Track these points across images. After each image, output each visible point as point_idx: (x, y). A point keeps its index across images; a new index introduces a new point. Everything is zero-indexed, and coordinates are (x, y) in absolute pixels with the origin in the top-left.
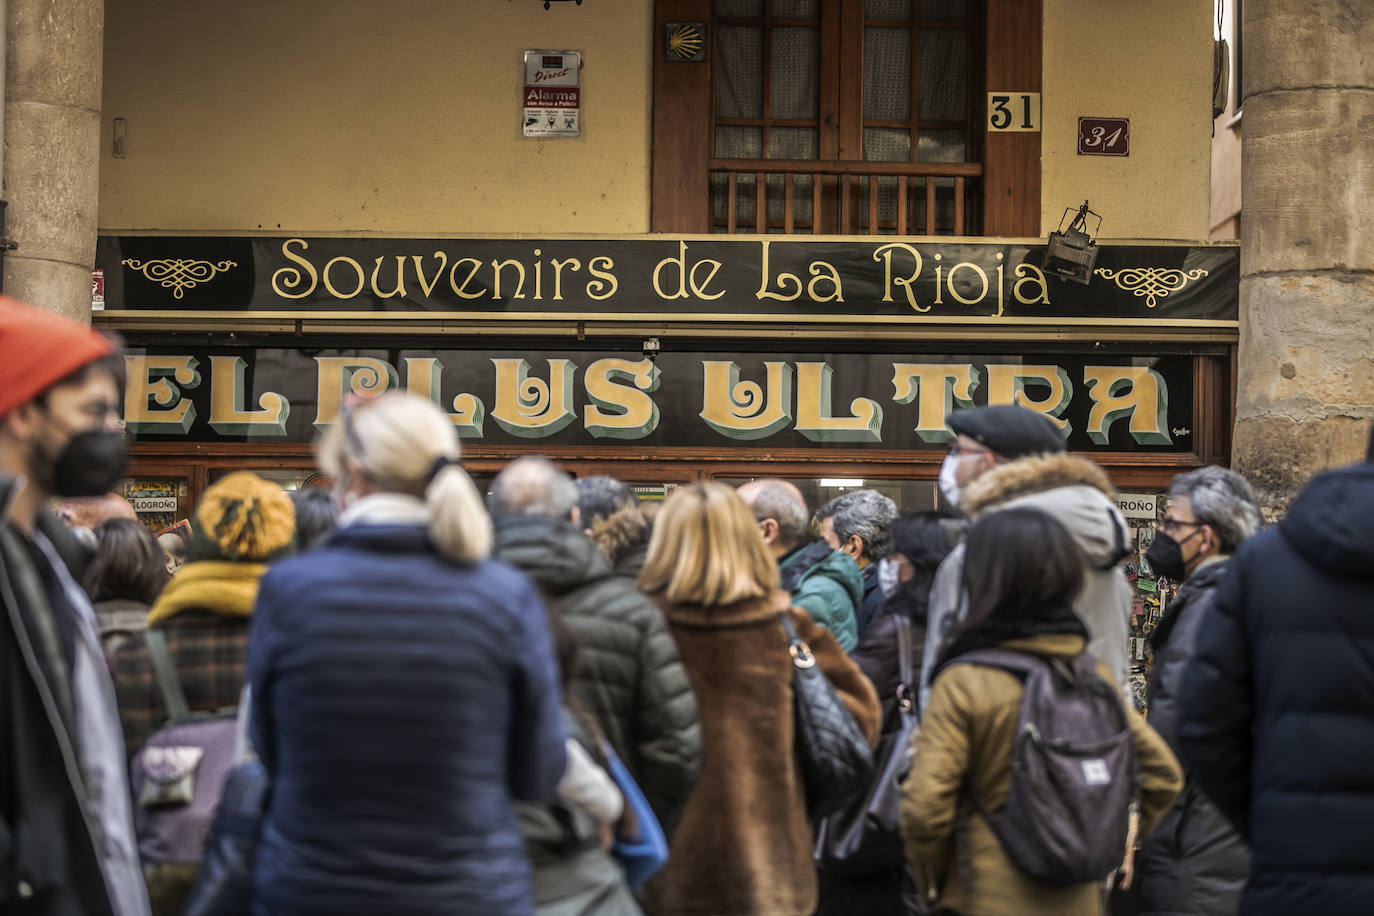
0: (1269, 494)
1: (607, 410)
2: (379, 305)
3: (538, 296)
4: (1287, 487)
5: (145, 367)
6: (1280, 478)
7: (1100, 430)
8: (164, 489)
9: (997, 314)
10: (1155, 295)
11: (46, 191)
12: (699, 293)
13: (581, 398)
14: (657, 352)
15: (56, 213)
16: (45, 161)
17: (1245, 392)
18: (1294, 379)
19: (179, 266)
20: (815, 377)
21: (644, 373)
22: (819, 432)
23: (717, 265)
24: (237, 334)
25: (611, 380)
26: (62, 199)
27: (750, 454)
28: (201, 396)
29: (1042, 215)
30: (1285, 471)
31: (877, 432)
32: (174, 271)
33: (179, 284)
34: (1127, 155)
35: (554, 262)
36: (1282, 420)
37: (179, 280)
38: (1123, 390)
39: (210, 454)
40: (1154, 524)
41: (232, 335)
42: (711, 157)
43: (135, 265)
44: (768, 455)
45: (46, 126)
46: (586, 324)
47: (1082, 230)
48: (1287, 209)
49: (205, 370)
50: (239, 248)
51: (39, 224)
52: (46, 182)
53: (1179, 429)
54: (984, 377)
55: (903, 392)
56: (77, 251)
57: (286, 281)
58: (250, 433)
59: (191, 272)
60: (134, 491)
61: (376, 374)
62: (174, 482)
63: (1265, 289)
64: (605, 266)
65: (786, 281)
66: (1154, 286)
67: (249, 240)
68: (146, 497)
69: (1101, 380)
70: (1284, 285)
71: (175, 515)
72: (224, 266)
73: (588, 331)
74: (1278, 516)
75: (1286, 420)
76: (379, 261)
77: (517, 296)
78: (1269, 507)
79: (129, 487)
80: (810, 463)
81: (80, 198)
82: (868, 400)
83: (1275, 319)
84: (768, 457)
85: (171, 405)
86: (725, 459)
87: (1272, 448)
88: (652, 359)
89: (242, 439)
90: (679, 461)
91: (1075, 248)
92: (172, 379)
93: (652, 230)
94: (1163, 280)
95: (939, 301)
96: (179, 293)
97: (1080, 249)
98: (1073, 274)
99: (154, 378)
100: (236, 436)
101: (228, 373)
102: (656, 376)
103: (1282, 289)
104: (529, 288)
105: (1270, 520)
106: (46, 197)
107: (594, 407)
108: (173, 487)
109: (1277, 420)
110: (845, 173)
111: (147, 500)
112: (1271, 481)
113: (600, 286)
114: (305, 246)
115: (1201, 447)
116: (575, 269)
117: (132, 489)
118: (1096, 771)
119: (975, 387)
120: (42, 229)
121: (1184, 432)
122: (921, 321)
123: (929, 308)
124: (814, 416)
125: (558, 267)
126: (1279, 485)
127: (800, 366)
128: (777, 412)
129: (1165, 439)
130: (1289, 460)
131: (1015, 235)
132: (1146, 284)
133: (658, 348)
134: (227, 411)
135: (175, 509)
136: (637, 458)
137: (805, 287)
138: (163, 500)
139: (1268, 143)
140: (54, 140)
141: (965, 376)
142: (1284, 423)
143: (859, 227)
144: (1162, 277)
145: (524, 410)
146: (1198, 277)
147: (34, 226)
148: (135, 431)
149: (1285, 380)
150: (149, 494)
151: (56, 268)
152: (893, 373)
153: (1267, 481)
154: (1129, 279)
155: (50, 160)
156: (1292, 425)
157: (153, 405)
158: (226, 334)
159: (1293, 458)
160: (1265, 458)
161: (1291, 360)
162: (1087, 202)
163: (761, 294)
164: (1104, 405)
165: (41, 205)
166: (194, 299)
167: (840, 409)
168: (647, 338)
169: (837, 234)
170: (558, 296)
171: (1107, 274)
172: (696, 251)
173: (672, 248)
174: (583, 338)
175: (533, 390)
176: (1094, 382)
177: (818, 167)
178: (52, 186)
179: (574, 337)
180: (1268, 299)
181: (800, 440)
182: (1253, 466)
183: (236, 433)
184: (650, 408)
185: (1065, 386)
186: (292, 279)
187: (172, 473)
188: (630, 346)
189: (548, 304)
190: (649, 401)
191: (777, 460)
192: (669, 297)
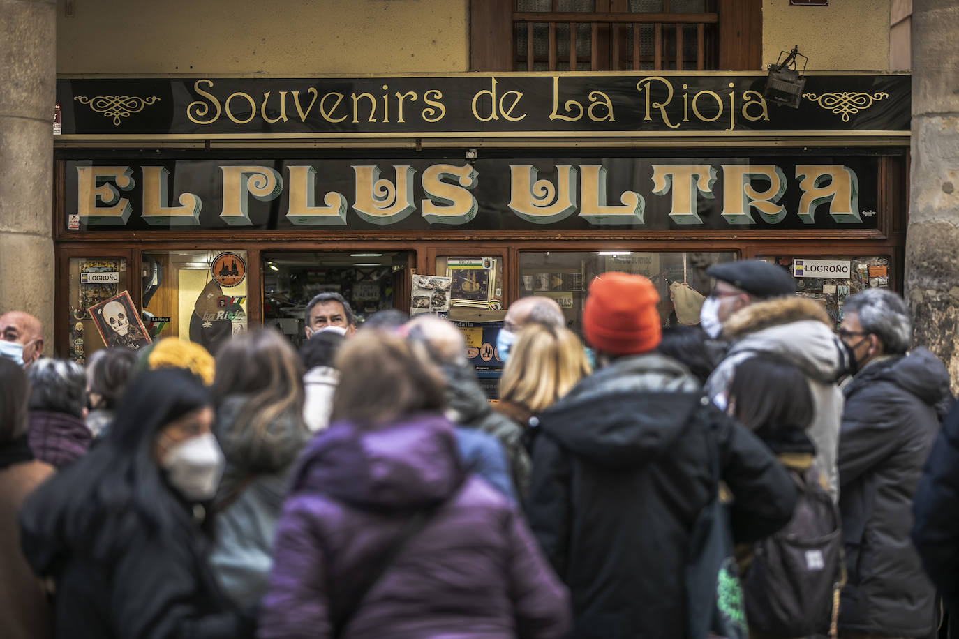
0: (934, 280)
1: (439, 203)
2: (267, 128)
3: (386, 120)
4: (947, 275)
5: (93, 175)
6: (942, 268)
7: (808, 213)
8: (109, 266)
9: (730, 128)
10: (848, 113)
11: (17, 65)
12: (506, 116)
13: (419, 193)
14: (475, 159)
15: (25, 82)
16: (15, 43)
17: (916, 203)
18: (952, 193)
19: (117, 101)
20: (594, 178)
21: (466, 175)
22: (598, 217)
23: (520, 95)
24: (161, 150)
25: (442, 180)
26: (29, 71)
27: (546, 234)
28: (135, 196)
29: (764, 52)
30: (946, 262)
31: (641, 217)
32: (113, 105)
33: (117, 115)
34: (827, 5)
35: (398, 95)
36: (944, 225)
37: (117, 111)
38: (824, 182)
39: (143, 240)
40: (849, 283)
41: (158, 151)
42: (514, 11)
43: (84, 100)
44: (560, 235)
45: (15, 17)
46: (423, 140)
47: (792, 68)
48: (947, 66)
49: (138, 177)
50: (161, 86)
51: (12, 90)
52: (17, 59)
53: (867, 211)
54: (720, 175)
55: (660, 187)
56: (41, 110)
57: (198, 112)
58: (172, 223)
59: (126, 105)
60: (86, 268)
61: (266, 178)
62: (116, 260)
63: (930, 126)
64: (436, 97)
65: (571, 106)
66: (847, 106)
67: (169, 80)
68: (96, 272)
69: (809, 176)
70: (944, 124)
71: (118, 285)
72: (150, 100)
73: (424, 145)
74: (941, 297)
75: (947, 225)
76: (267, 95)
77: (370, 120)
78: (934, 289)
79: (83, 264)
80: (590, 240)
81: (42, 70)
82: (633, 193)
83: (938, 149)
84: (560, 237)
85: (112, 204)
86: (528, 238)
87: (937, 245)
88: (472, 164)
89: (167, 228)
90: (493, 241)
91: (789, 82)
92: (113, 183)
93: (470, 69)
94: (854, 101)
95: (686, 120)
96: (117, 122)
97: (792, 82)
98: (786, 100)
99: (100, 183)
100: (162, 226)
101: (155, 179)
102: (475, 177)
103: (943, 126)
104: (379, 113)
105: (935, 299)
106: (17, 70)
107: (429, 201)
108: (115, 264)
109: (940, 224)
110: (614, 22)
111: (97, 274)
112: (936, 270)
113: (432, 112)
114: (211, 85)
115: (884, 226)
116: (413, 99)
117: (85, 266)
118: (815, 560)
119: (713, 182)
120: (14, 94)
121: (871, 213)
122: (673, 135)
123: (679, 125)
124: (594, 206)
125: (401, 98)
126: (941, 273)
127: (583, 167)
128: (565, 204)
129: (857, 219)
130: (948, 255)
131: (743, 69)
132: (841, 104)
133: (476, 156)
134: (155, 207)
135: (117, 281)
136: (462, 239)
137: (586, 111)
138: (108, 274)
139: (933, 16)
140: (22, 27)
141: (706, 174)
142: (944, 227)
143: (625, 64)
144: (854, 99)
145: (377, 204)
146: (881, 98)
147: (8, 92)
148: (86, 223)
149: (946, 195)
150: (97, 269)
151: (25, 123)
152: (651, 172)
153: (932, 270)
154: (828, 101)
155: (20, 42)
156: (951, 229)
157: (100, 203)
158: (154, 150)
159: (951, 253)
160: (931, 253)
161: (950, 179)
162: (796, 46)
163: (553, 116)
164: (811, 194)
165: (13, 76)
166: (129, 125)
167: (613, 200)
168: (468, 149)
169: (610, 70)
170: (401, 120)
171: (812, 97)
172: (504, 84)
173: (486, 83)
174: (420, 150)
175: (383, 189)
176: (803, 177)
177: (594, 18)
178: (21, 61)
179: (413, 150)
180: (932, 133)
181: (584, 224)
182: (922, 258)
183: (161, 223)
184: (471, 200)
185: (781, 180)
186: (202, 110)
187: (115, 254)
188: (455, 155)
189: (393, 126)
190: (470, 196)
191: (567, 239)
192: (484, 120)
